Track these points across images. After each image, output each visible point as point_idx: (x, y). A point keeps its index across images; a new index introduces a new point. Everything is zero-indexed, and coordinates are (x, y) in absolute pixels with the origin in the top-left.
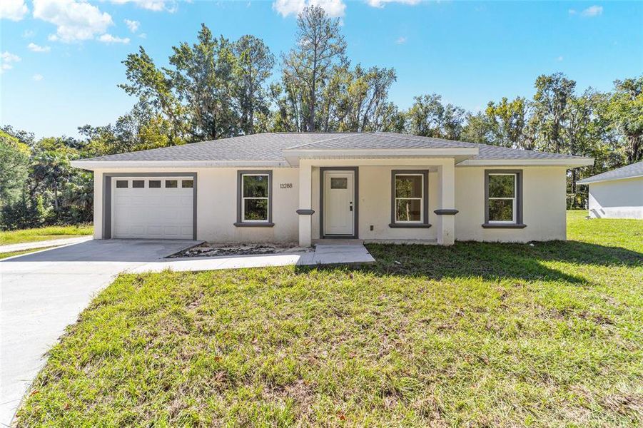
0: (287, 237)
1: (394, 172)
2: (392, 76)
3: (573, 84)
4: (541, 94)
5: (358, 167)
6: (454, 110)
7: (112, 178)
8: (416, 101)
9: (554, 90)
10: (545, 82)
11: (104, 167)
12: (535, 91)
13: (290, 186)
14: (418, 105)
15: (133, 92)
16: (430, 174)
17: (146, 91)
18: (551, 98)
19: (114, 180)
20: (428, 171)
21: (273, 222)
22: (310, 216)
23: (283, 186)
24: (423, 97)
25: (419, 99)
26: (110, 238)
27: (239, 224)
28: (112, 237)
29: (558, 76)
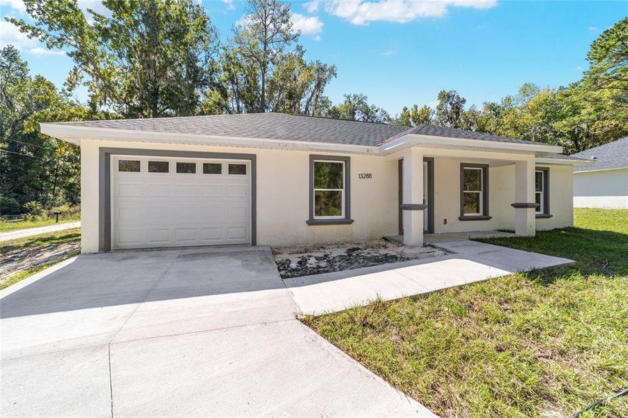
0: (366, 235)
1: (462, 165)
2: (333, 72)
3: (464, 101)
4: (442, 105)
5: (433, 159)
6: (377, 111)
7: (112, 156)
8: (345, 99)
9: (451, 104)
10: (445, 97)
11: (102, 138)
12: (438, 103)
13: (369, 176)
14: (348, 103)
15: (35, 34)
16: (490, 168)
17: (59, 37)
18: (449, 110)
19: (115, 159)
20: (488, 165)
21: (352, 218)
22: (422, 211)
23: (361, 176)
24: (352, 95)
25: (348, 97)
26: (110, 250)
27: (311, 222)
28: (112, 248)
29: (453, 93)
